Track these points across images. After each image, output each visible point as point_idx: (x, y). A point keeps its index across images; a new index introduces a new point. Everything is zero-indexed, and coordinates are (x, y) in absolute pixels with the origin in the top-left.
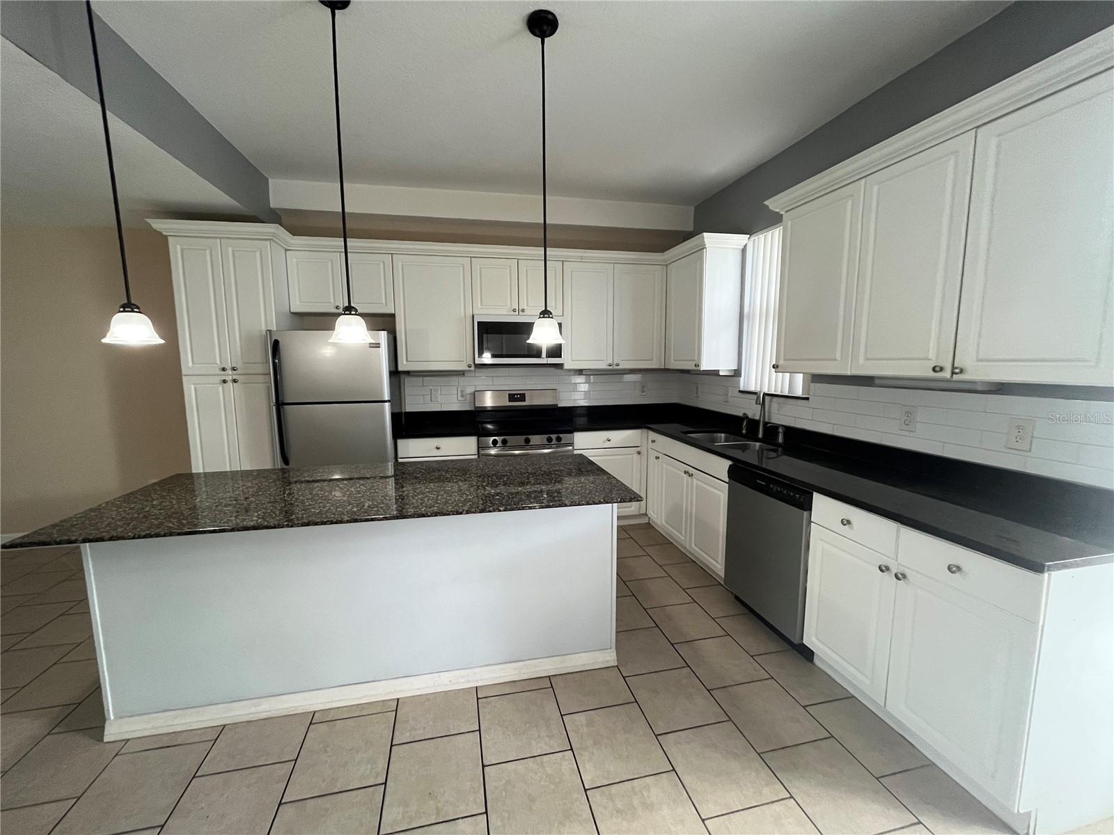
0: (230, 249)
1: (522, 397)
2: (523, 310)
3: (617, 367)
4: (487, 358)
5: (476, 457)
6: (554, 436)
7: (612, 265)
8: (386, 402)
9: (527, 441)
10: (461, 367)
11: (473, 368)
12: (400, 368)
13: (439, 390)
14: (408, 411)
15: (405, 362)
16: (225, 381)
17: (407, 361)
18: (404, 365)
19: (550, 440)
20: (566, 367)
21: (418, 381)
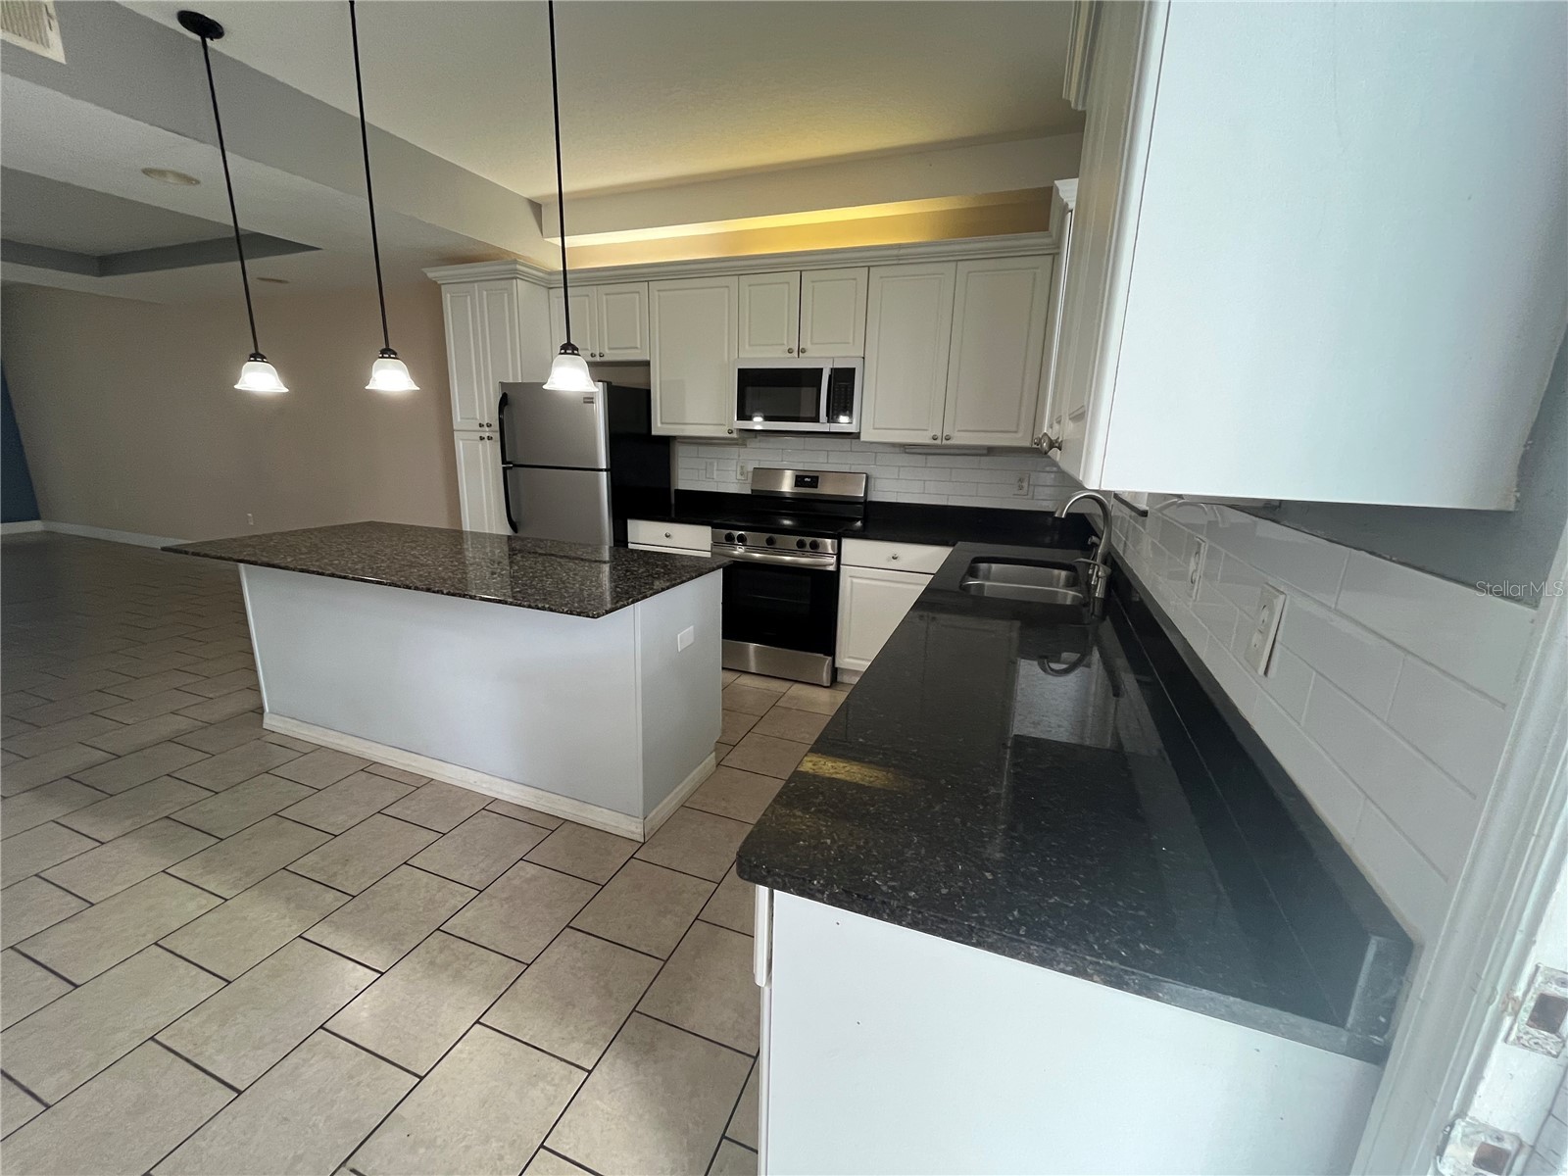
0: (485, 293)
1: (814, 481)
2: (804, 351)
3: (948, 442)
4: (758, 423)
5: (708, 555)
6: (808, 540)
7: (954, 264)
8: (601, 470)
9: (770, 542)
10: (721, 432)
11: (735, 435)
12: (654, 432)
13: (716, 464)
14: (680, 488)
15: (659, 425)
16: (482, 438)
17: (662, 423)
18: (659, 428)
19: (801, 544)
20: (863, 438)
21: (692, 449)
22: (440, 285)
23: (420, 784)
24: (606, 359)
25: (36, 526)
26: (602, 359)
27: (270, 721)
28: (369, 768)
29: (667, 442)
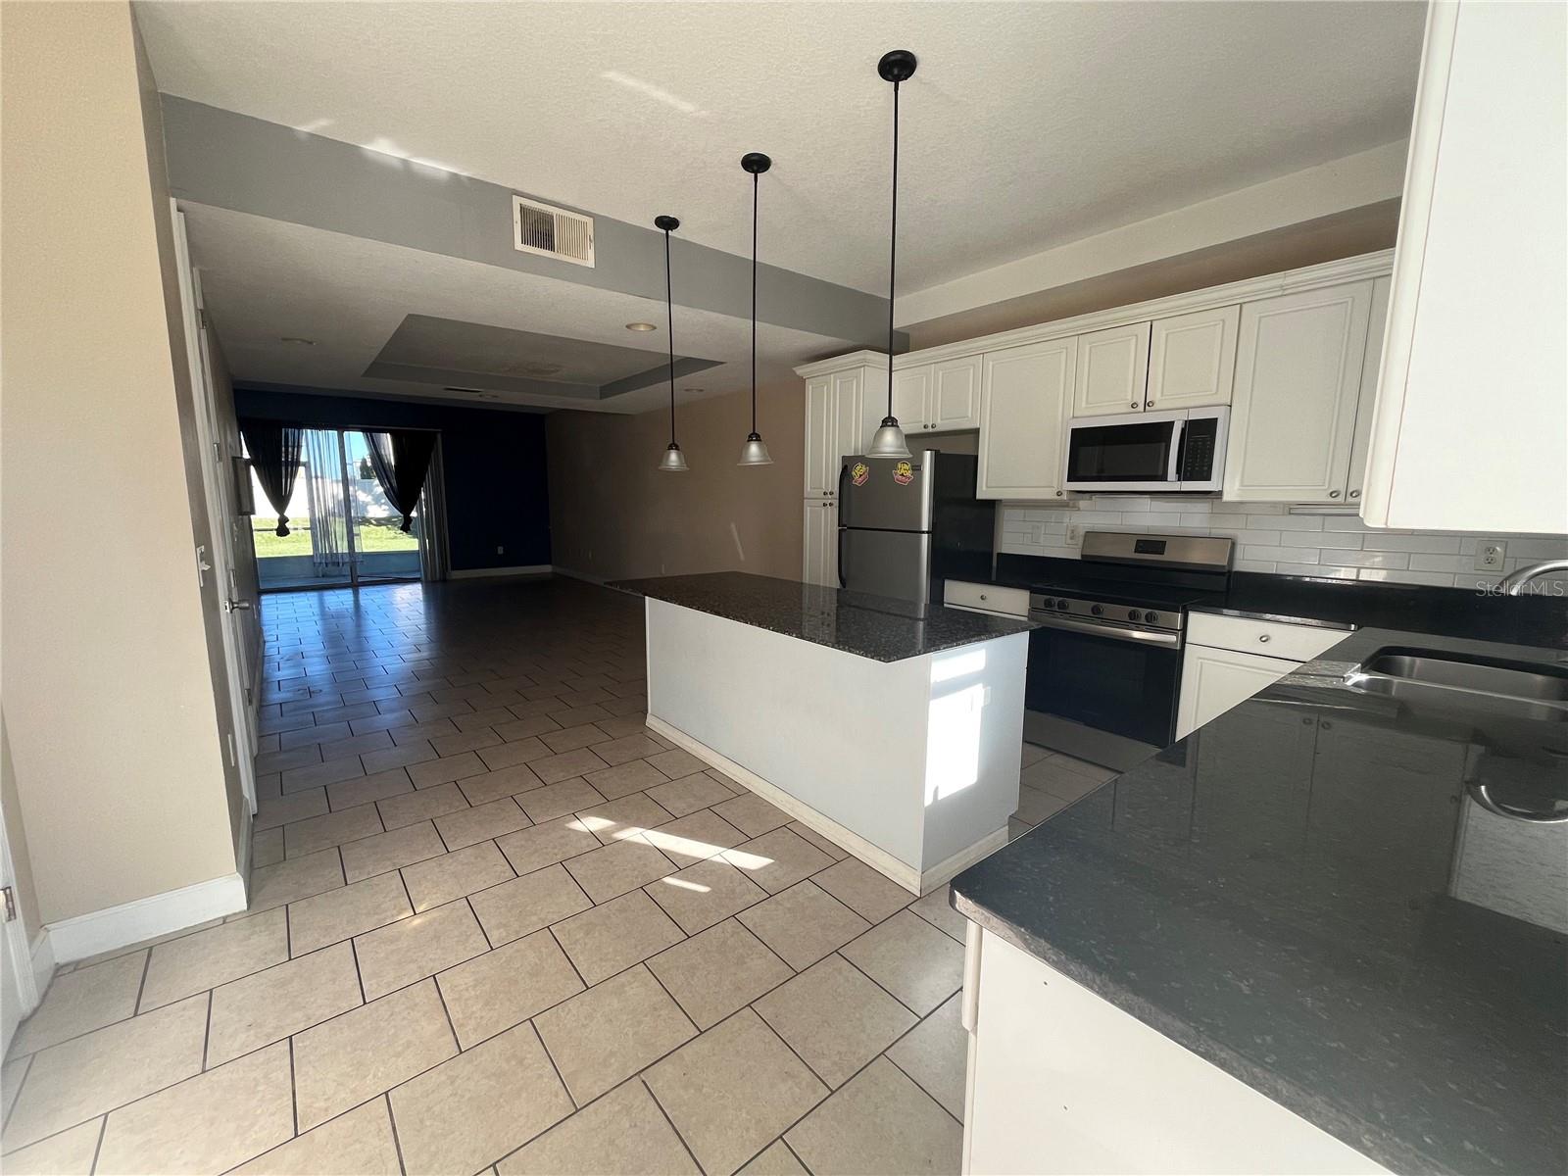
0: (837, 383)
1: (1159, 546)
2: (1151, 404)
3: (1356, 499)
5: (1025, 619)
8: (923, 532)
9: (1096, 610)
10: (1049, 494)
11: (1065, 497)
12: (979, 496)
13: (1043, 528)
14: (1003, 552)
15: (984, 488)
16: (825, 505)
17: (987, 487)
18: (983, 492)
19: (1133, 616)
20: (1226, 497)
21: (1019, 513)
22: (805, 380)
23: (742, 793)
24: (938, 429)
25: (547, 569)
26: (935, 430)
27: (651, 721)
28: (707, 771)
29: (991, 505)
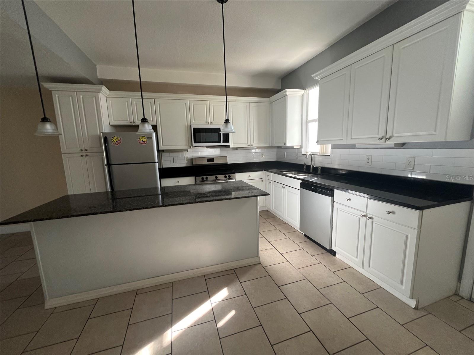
0: (81, 96)
1: (213, 160)
3: (252, 146)
6: (227, 175)
7: (249, 103)
8: (156, 162)
9: (216, 177)
10: (186, 147)
12: (160, 149)
13: (177, 158)
14: (163, 167)
16: (82, 156)
18: (162, 147)
19: (225, 177)
20: (231, 146)
21: (168, 154)
22: (51, 91)
26: (136, 124)
